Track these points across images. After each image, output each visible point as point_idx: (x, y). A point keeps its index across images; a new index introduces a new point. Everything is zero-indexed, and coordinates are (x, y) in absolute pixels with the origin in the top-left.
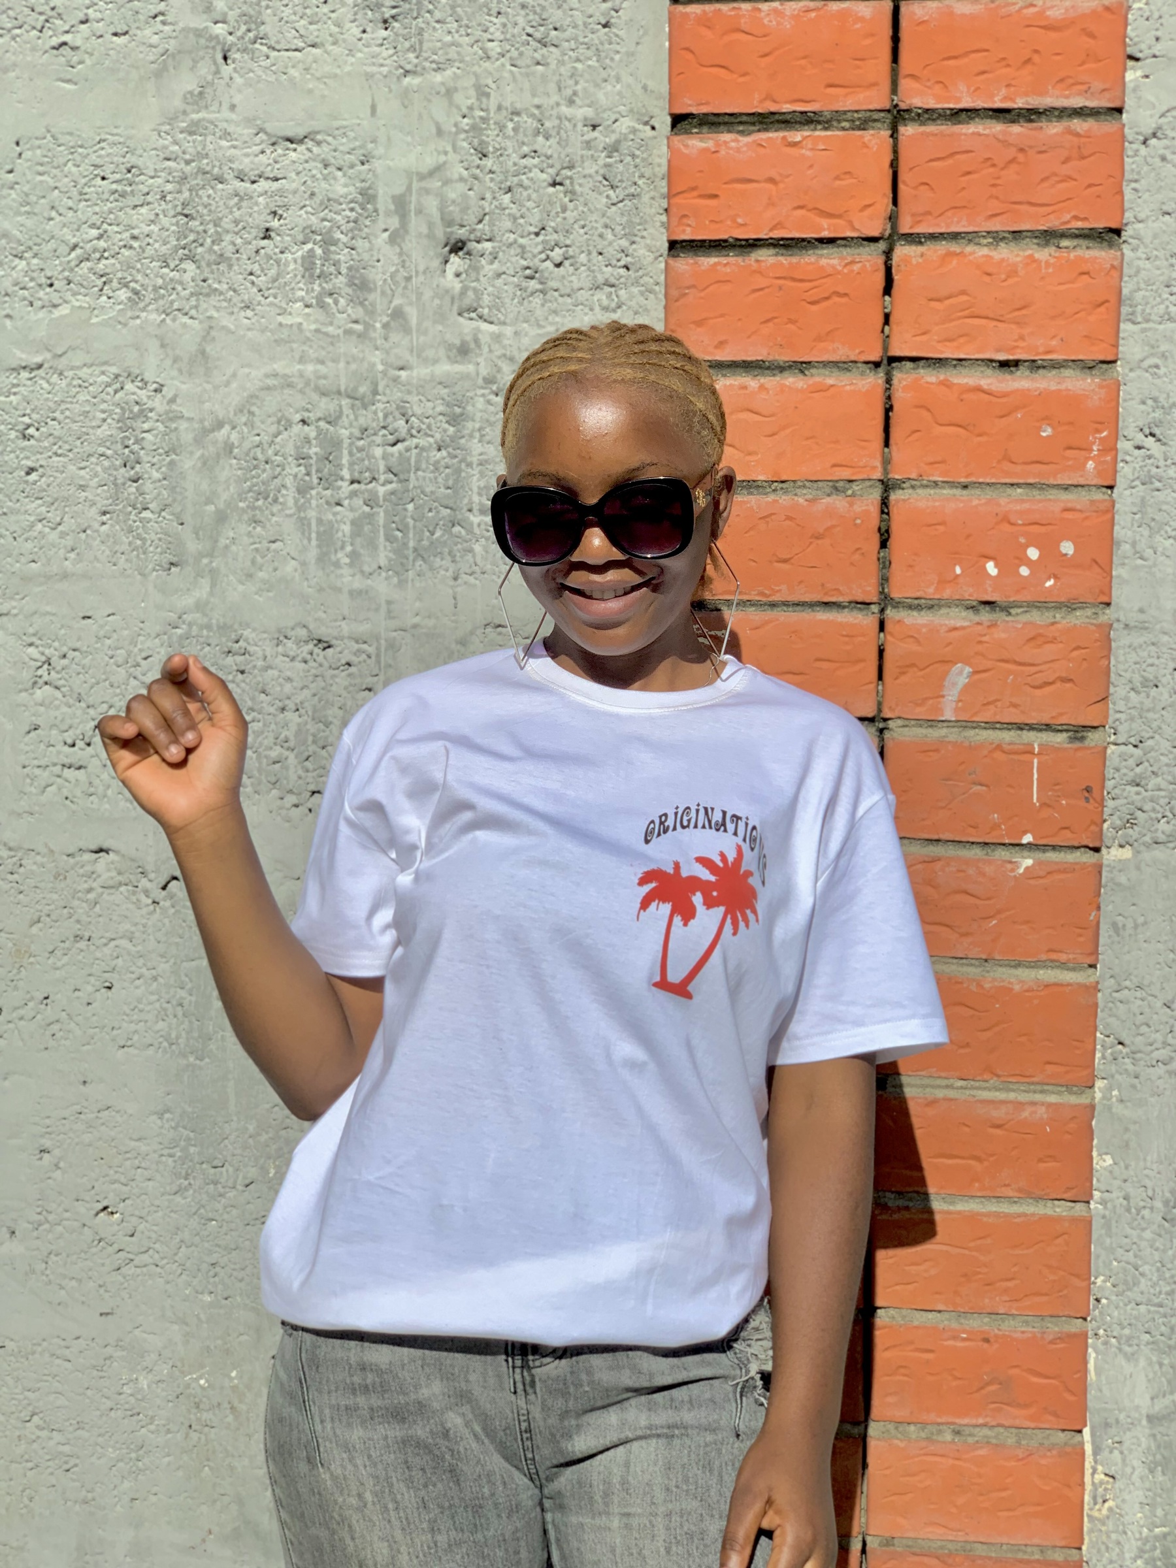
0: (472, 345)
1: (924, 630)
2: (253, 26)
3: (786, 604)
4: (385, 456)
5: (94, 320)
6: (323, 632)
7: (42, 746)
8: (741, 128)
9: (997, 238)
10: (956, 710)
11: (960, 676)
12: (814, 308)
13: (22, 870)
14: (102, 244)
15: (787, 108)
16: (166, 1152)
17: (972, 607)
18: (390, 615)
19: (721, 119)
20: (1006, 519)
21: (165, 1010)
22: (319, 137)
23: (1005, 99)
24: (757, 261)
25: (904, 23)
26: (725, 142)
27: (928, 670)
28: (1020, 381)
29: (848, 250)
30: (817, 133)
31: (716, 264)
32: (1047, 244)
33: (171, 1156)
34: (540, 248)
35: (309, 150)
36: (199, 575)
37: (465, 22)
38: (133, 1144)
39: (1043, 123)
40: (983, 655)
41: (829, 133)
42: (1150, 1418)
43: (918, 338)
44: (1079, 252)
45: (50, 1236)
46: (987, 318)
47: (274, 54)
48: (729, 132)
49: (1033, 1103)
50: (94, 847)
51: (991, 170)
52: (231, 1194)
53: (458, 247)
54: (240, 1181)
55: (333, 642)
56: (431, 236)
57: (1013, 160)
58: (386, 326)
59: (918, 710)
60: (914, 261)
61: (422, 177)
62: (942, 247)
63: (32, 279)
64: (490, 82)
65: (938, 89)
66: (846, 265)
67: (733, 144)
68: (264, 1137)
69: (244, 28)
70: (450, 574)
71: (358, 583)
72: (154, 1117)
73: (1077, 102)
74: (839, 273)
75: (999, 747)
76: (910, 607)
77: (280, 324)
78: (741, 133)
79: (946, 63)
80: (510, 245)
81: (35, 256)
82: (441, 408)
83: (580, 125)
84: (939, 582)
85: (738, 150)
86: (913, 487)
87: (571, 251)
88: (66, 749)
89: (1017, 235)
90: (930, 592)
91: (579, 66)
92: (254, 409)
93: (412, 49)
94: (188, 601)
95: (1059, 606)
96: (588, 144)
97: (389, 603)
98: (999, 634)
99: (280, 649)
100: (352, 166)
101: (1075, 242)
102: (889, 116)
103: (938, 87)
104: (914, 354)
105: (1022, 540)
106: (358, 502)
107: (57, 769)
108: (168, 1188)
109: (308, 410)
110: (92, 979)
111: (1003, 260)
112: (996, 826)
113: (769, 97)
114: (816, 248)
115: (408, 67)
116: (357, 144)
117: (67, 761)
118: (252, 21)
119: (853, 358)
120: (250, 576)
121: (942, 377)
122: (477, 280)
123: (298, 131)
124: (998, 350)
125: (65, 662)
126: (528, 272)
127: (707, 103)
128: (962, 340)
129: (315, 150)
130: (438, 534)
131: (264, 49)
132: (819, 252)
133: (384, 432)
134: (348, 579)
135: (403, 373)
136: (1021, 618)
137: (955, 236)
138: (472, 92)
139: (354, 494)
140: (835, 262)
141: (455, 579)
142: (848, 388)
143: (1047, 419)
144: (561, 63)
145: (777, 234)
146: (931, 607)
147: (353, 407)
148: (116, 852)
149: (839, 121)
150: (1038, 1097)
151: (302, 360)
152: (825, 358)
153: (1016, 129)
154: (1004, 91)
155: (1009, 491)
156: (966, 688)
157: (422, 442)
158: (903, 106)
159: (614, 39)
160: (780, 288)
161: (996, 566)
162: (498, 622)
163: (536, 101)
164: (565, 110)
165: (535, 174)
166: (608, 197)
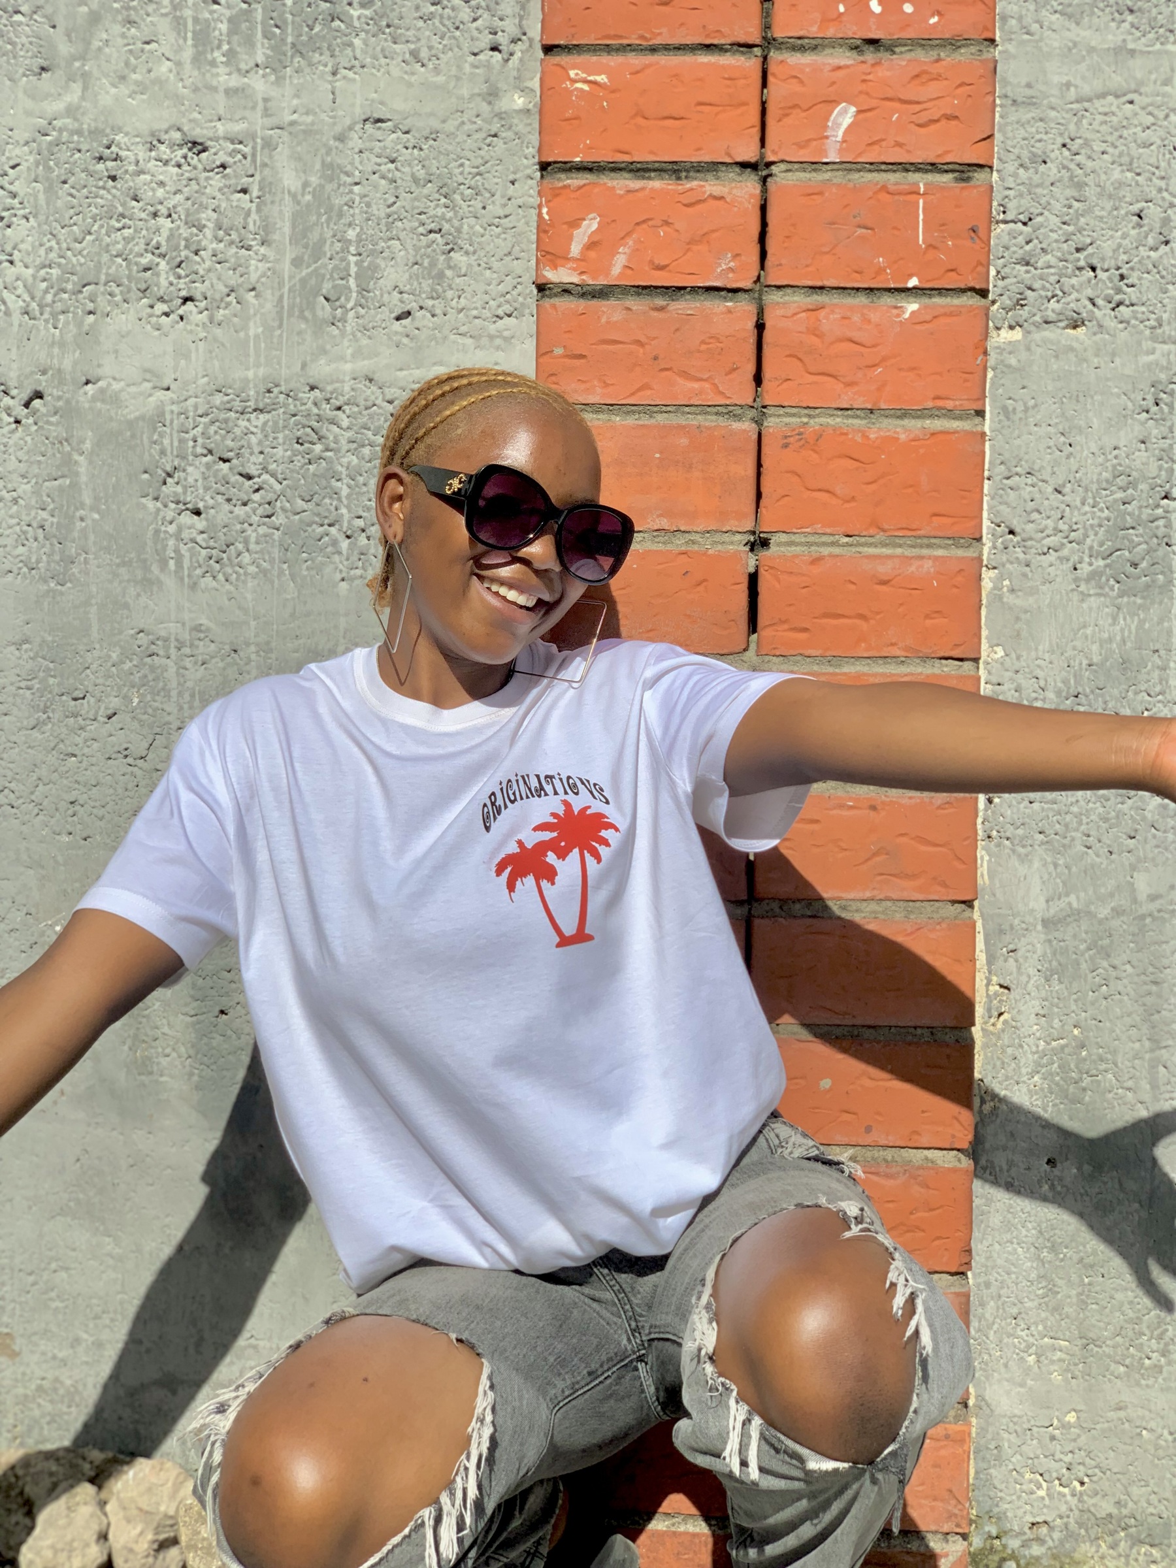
1: (807, 71)
3: (667, 48)
6: (198, 134)
10: (841, 151)
11: (844, 117)
16: (23, 684)
17: (856, 48)
18: (267, 113)
21: (25, 533)
27: (811, 111)
33: (28, 688)
36: (71, 79)
40: (867, 94)
42: (1046, 923)
49: (921, 558)
52: (92, 727)
54: (102, 712)
55: (209, 143)
59: (802, 152)
68: (128, 665)
70: (329, 68)
71: (235, 81)
72: (12, 648)
75: (884, 189)
76: (794, 48)
84: (822, 21)
90: (813, 31)
94: (59, 106)
95: (943, 43)
97: (266, 100)
98: (882, 73)
99: (153, 154)
108: (25, 723)
112: (880, 271)
120: (123, 78)
130: (317, 29)
134: (224, 78)
136: (905, 57)
141: (334, 74)
146: (815, 48)
150: (925, 552)
156: (850, 126)
162: (376, 116)
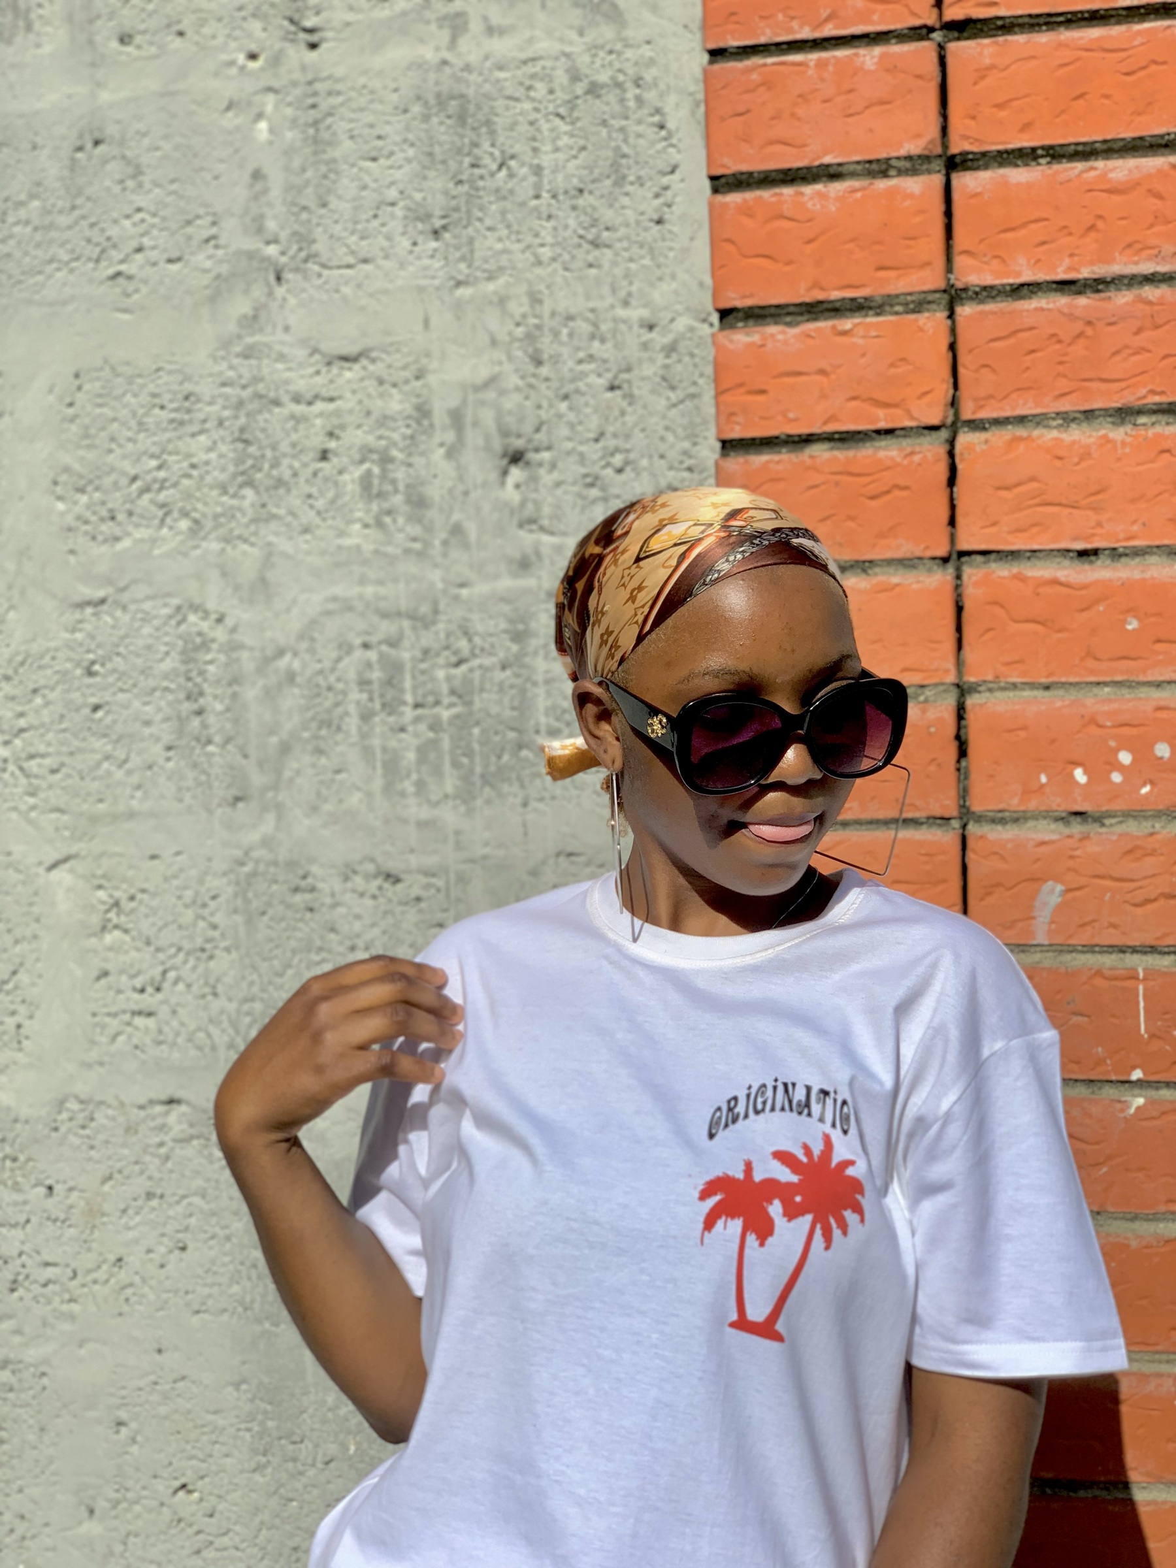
0: (533, 558)
1: (1009, 846)
2: (304, 245)
3: (858, 823)
4: (449, 678)
5: (156, 552)
6: (392, 865)
7: (112, 993)
8: (788, 319)
9: (1067, 419)
10: (1049, 932)
11: (1051, 894)
12: (873, 503)
13: (93, 1124)
14: (162, 474)
15: (835, 295)
16: (243, 1426)
17: (1062, 819)
18: (459, 846)
19: (766, 312)
20: (1093, 721)
21: (239, 1272)
22: (374, 354)
23: (1070, 269)
24: (812, 457)
25: (956, 196)
26: (772, 336)
27: (1015, 890)
28: (1100, 572)
29: (908, 441)
30: (869, 320)
31: (767, 462)
32: (1123, 423)
33: (248, 1430)
34: (599, 454)
35: (364, 368)
36: (265, 809)
37: (515, 227)
38: (210, 1417)
39: (1112, 294)
40: (1075, 871)
41: (881, 319)
43: (987, 530)
44: (1158, 429)
45: (129, 1516)
46: (1060, 505)
47: (326, 272)
48: (776, 323)
49: (1160, 1375)
50: (164, 1097)
51: (1057, 347)
52: (311, 1472)
53: (516, 458)
54: (320, 1458)
55: (403, 876)
56: (488, 448)
57: (1080, 335)
58: (445, 543)
59: (1008, 933)
60: (978, 449)
61: (477, 389)
62: (1009, 432)
63: (94, 513)
64: (542, 287)
65: (995, 263)
66: (906, 456)
67: (780, 337)
68: (343, 1411)
69: (295, 247)
70: (519, 800)
71: (425, 813)
72: (230, 1389)
73: (1147, 268)
74: (898, 465)
75: (1099, 973)
76: (993, 821)
77: (340, 548)
78: (789, 324)
79: (1003, 236)
80: (569, 453)
81: (97, 489)
82: (503, 625)
83: (636, 328)
84: (1024, 792)
85: (786, 342)
86: (990, 690)
87: (632, 456)
88: (136, 996)
89: (1089, 415)
90: (1014, 803)
91: (633, 266)
92: (316, 635)
93: (463, 259)
94: (254, 837)
95: (1158, 815)
96: (645, 346)
97: (457, 833)
98: (1092, 848)
99: (349, 885)
100: (407, 382)
101: (1154, 418)
102: (946, 296)
103: (995, 262)
104: (983, 547)
105: (1112, 744)
106: (422, 727)
107: (127, 1017)
108: (246, 1465)
109: (368, 633)
110: (165, 1240)
111: (1074, 442)
112: (1100, 1062)
113: (816, 285)
114: (872, 439)
115: (461, 277)
116: (410, 359)
117: (136, 1008)
118: (303, 239)
119: (918, 553)
120: (315, 809)
121: (1015, 570)
122: (536, 490)
123: (351, 349)
124: (1075, 539)
125: (133, 904)
126: (589, 480)
127: (751, 296)
128: (1035, 530)
129: (371, 368)
130: (506, 758)
131: (316, 268)
132: (877, 444)
133: (446, 653)
134: (415, 809)
135: (464, 592)
136: (1115, 830)
137: (1021, 420)
138: (525, 300)
139: (417, 720)
140: (893, 453)
141: (525, 804)
142: (915, 586)
143: (1131, 611)
144: (615, 264)
145: (830, 428)
146: (1016, 820)
147: (414, 628)
148: (188, 1103)
149: (892, 306)
150: (1164, 1368)
151: (363, 581)
152: (889, 555)
153: (1082, 301)
154: (1067, 262)
155: (1096, 690)
156: (1059, 909)
157: (487, 661)
158: (959, 285)
159: (668, 236)
160: (837, 484)
161: (1085, 772)
162: (569, 849)
163: (591, 305)
164: (621, 312)
165: (593, 379)
166: (668, 399)
